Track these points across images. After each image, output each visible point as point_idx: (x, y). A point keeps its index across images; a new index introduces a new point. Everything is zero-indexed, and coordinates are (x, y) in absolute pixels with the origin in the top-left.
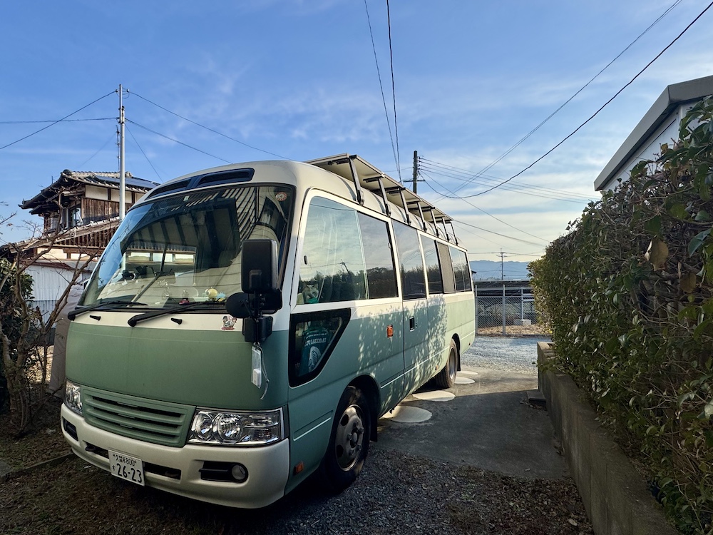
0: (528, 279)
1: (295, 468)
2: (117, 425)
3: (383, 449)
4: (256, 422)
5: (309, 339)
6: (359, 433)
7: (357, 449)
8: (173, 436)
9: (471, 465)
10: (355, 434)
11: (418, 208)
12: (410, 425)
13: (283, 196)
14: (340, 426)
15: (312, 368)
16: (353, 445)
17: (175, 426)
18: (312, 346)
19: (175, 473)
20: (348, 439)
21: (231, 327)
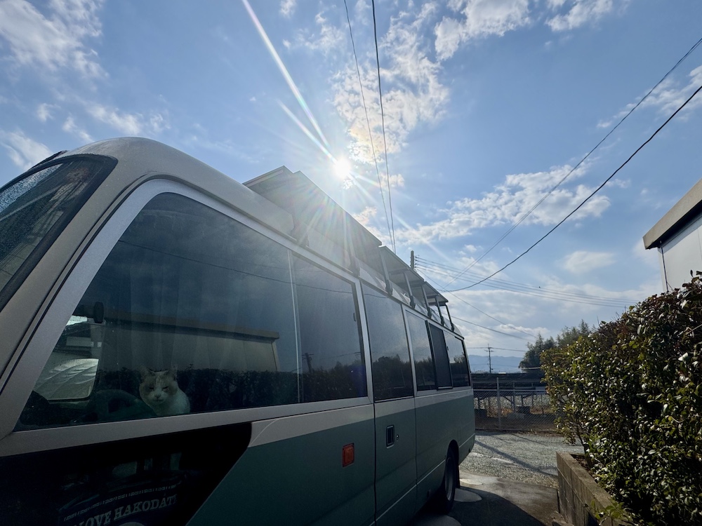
0: (520, 371)
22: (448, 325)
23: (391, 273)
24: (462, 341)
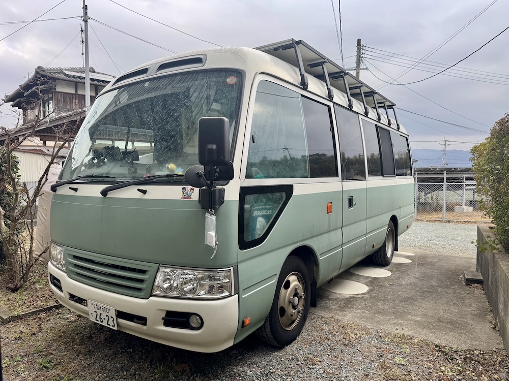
1: (243, 322)
2: (94, 279)
3: (322, 315)
4: (210, 278)
5: (256, 210)
6: (300, 298)
7: (299, 312)
8: (139, 290)
9: (406, 333)
10: (296, 298)
11: (360, 94)
12: (347, 296)
13: (233, 80)
14: (283, 290)
15: (259, 235)
16: (294, 307)
17: (141, 281)
18: (258, 216)
19: (142, 320)
20: (290, 302)
21: (189, 197)
22: (394, 126)
23: (350, 89)
24: (407, 138)
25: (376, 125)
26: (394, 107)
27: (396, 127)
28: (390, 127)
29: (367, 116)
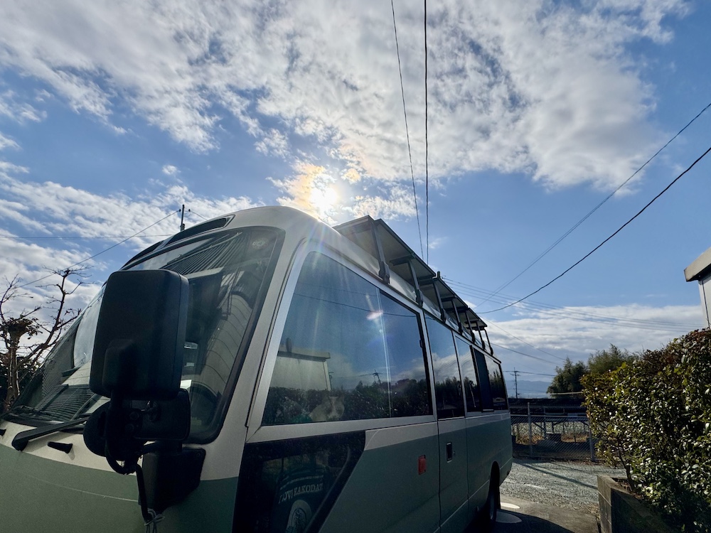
5: (288, 488)
11: (453, 309)
18: (295, 498)
22: (488, 350)
23: (443, 300)
24: (499, 365)
25: (471, 347)
26: (485, 328)
27: (489, 351)
28: (483, 350)
29: (461, 335)
